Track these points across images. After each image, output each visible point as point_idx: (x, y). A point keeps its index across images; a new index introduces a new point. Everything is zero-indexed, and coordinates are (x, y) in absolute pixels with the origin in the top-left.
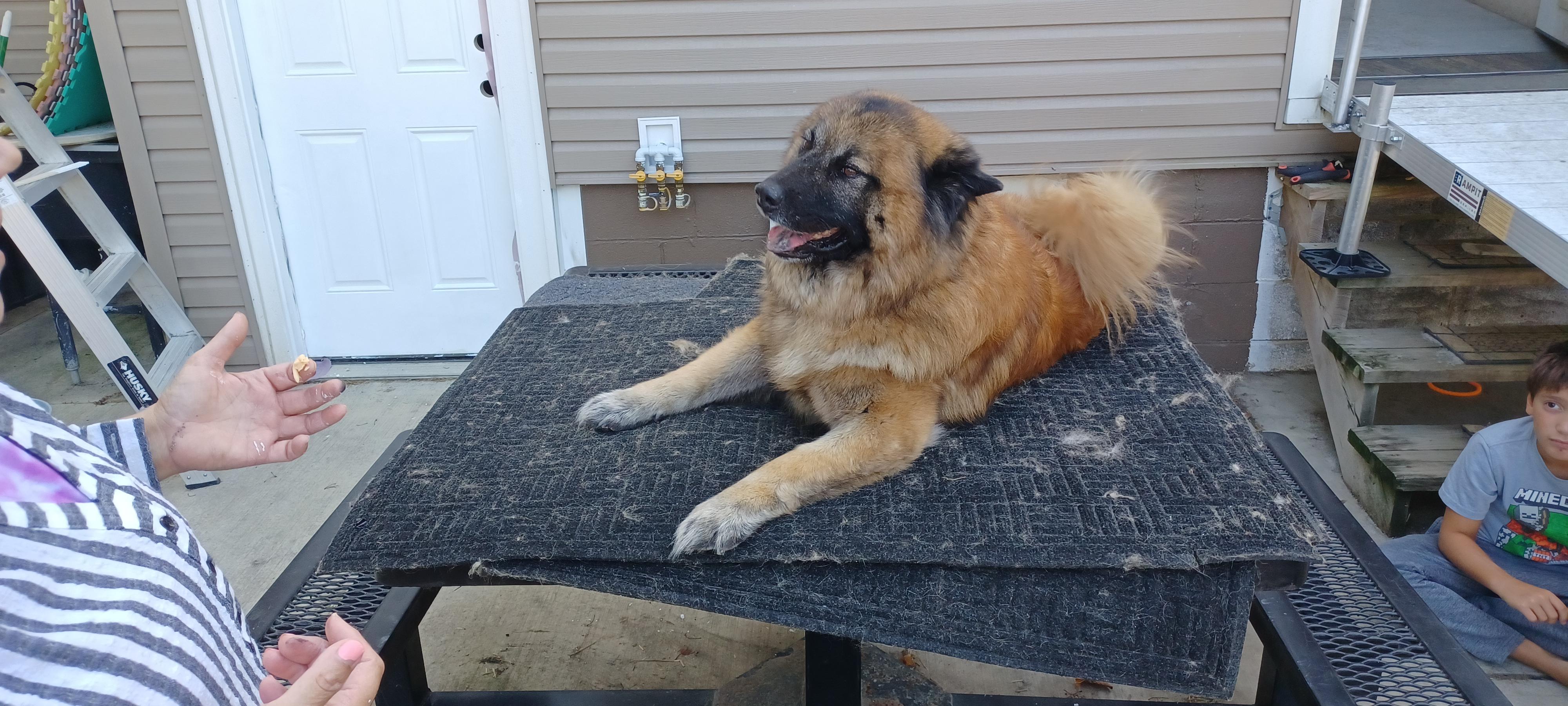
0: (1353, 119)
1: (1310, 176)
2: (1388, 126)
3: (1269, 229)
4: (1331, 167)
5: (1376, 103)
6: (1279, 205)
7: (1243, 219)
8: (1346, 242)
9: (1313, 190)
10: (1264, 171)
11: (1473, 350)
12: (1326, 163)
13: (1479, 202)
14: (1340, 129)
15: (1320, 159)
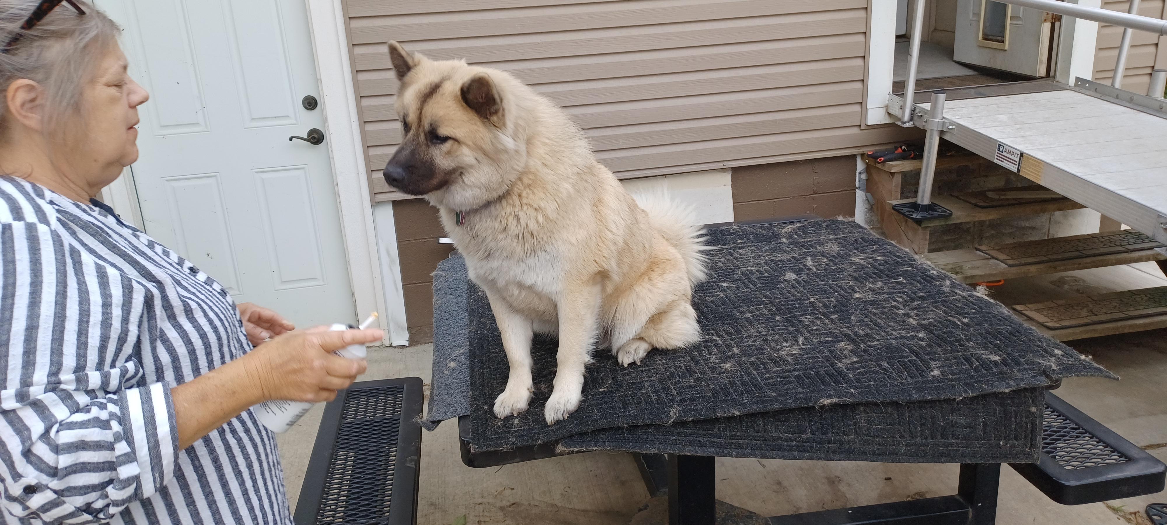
0: (915, 118)
1: (889, 157)
2: (944, 120)
3: (860, 195)
4: (900, 150)
5: (934, 107)
6: (865, 179)
7: (843, 190)
8: (923, 197)
9: (894, 166)
10: (853, 157)
11: (1010, 258)
12: (896, 148)
13: (1018, 161)
14: (907, 125)
15: (891, 146)
